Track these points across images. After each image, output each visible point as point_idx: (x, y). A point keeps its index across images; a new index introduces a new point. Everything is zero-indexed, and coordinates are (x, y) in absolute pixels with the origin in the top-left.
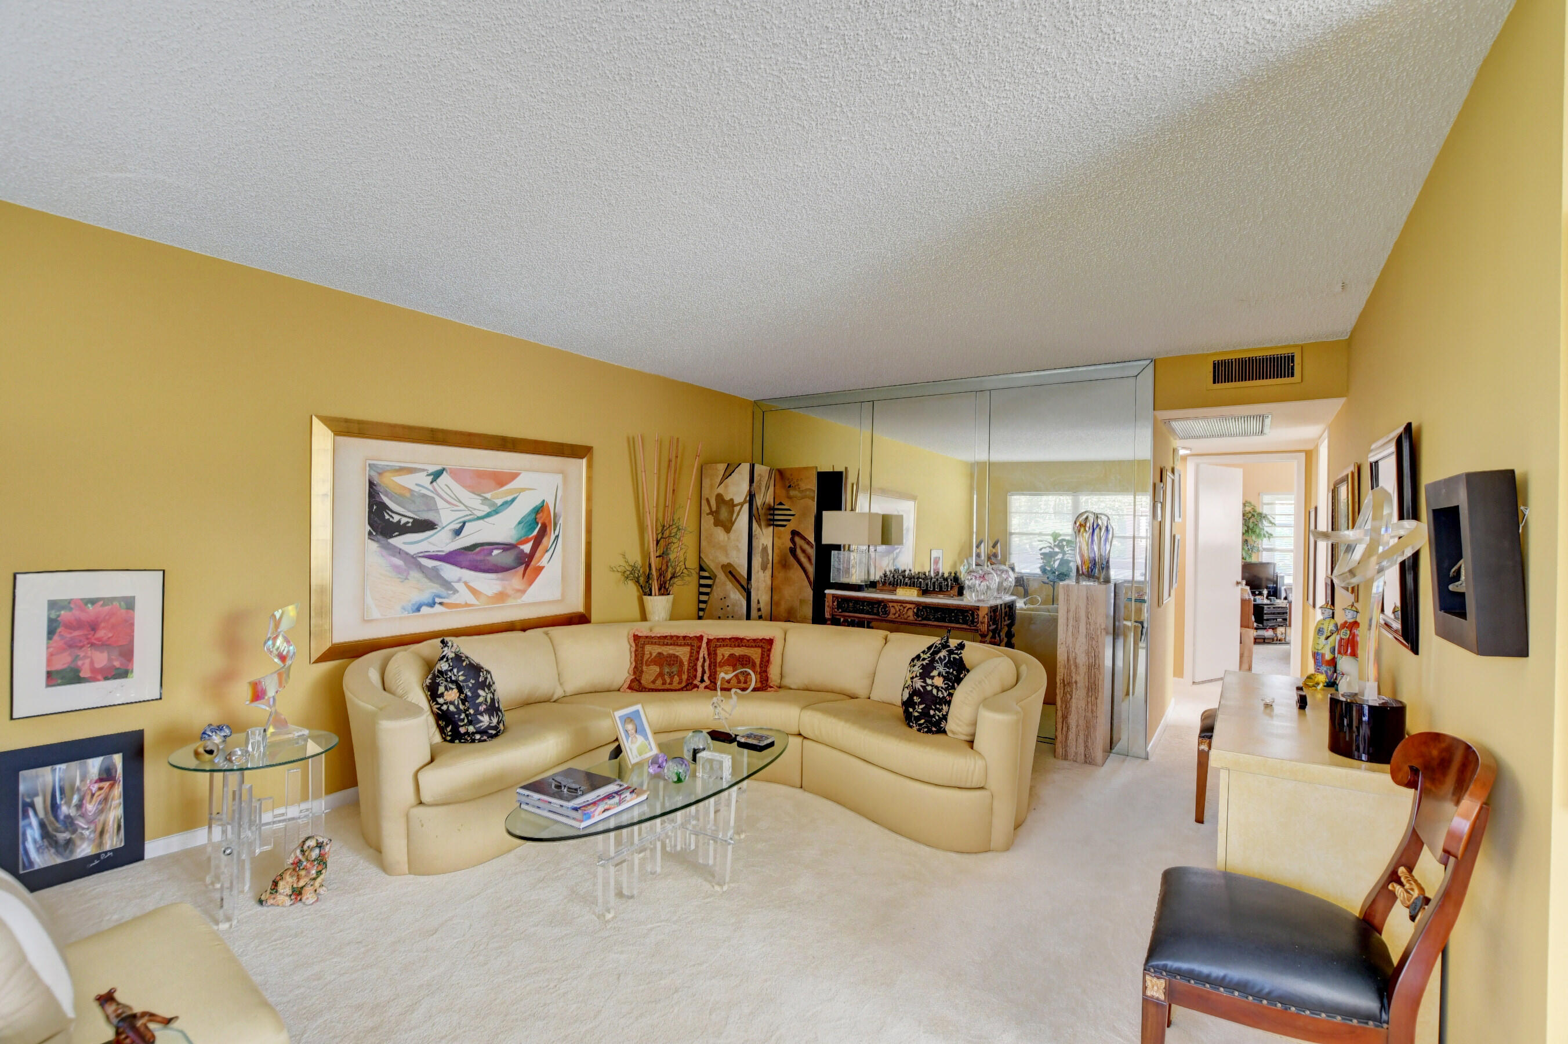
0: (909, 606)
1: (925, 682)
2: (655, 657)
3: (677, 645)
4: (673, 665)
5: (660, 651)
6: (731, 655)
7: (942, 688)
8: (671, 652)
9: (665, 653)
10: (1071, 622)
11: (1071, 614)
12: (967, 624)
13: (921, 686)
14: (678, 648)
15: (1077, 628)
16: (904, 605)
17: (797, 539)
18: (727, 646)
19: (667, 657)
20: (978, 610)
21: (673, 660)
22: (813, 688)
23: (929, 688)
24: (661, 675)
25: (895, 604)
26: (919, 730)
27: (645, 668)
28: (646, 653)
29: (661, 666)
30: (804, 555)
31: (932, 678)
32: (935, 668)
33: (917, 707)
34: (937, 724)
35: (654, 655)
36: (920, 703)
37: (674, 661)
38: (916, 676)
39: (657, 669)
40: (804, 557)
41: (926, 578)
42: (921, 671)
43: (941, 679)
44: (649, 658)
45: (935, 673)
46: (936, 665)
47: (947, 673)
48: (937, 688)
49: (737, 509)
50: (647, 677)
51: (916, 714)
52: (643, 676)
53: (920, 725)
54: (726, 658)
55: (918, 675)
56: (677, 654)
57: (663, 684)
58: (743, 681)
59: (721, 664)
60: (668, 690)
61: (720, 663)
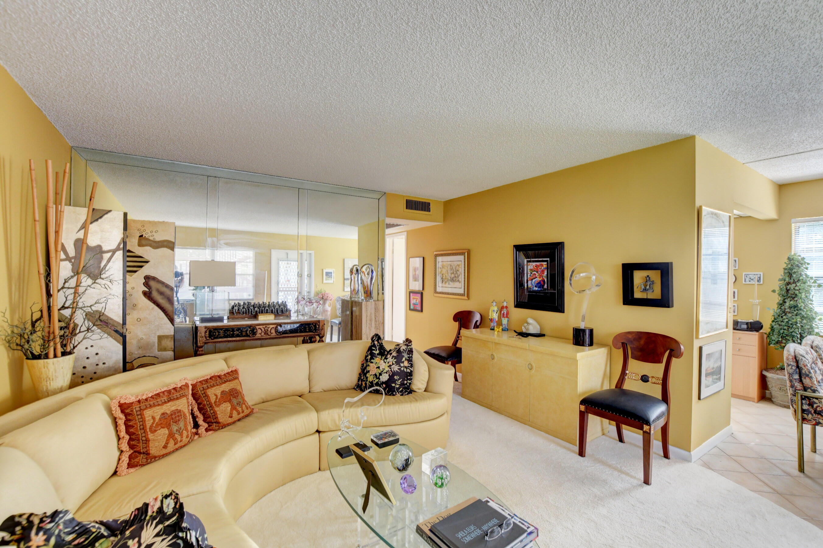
0: (272, 326)
1: (400, 366)
2: (160, 419)
3: (174, 399)
4: (179, 420)
5: (162, 411)
6: (223, 392)
7: (408, 366)
8: (173, 408)
9: (168, 412)
10: (368, 321)
11: (368, 318)
12: (312, 332)
13: (398, 369)
14: (177, 402)
15: (371, 324)
16: (268, 326)
17: (152, 283)
18: (214, 386)
19: (172, 415)
20: (319, 322)
21: (176, 416)
22: (269, 399)
23: (402, 369)
24: (171, 435)
25: (261, 327)
26: (402, 395)
27: (151, 436)
28: (147, 419)
29: (168, 426)
30: (161, 297)
31: (403, 362)
32: (403, 356)
33: (397, 382)
34: (408, 388)
35: (157, 418)
36: (399, 379)
37: (178, 416)
38: (393, 364)
39: (165, 431)
40: (163, 299)
41: (274, 306)
42: (395, 360)
43: (407, 362)
44: (153, 423)
45: (404, 359)
46: (403, 354)
47: (408, 357)
48: (406, 367)
49: (106, 256)
50: (157, 444)
51: (398, 386)
52: (151, 444)
53: (401, 391)
54: (219, 397)
55: (394, 363)
56: (179, 408)
57: (175, 444)
58: (241, 411)
59: (218, 403)
60: (181, 447)
61: (215, 402)
